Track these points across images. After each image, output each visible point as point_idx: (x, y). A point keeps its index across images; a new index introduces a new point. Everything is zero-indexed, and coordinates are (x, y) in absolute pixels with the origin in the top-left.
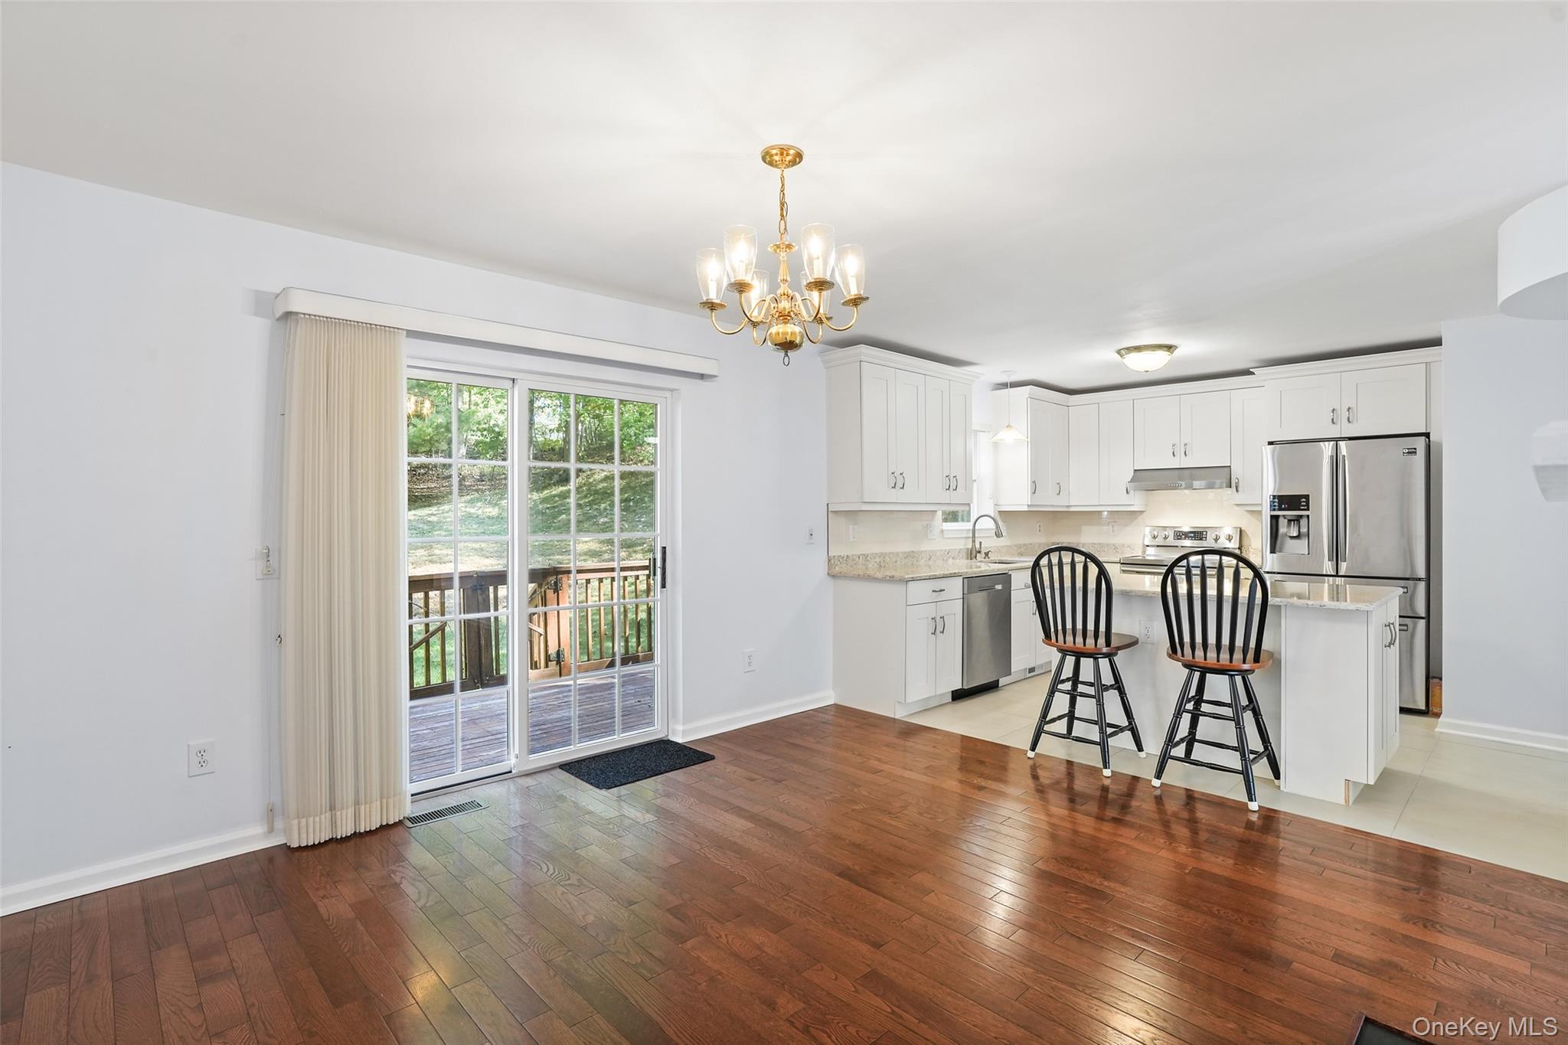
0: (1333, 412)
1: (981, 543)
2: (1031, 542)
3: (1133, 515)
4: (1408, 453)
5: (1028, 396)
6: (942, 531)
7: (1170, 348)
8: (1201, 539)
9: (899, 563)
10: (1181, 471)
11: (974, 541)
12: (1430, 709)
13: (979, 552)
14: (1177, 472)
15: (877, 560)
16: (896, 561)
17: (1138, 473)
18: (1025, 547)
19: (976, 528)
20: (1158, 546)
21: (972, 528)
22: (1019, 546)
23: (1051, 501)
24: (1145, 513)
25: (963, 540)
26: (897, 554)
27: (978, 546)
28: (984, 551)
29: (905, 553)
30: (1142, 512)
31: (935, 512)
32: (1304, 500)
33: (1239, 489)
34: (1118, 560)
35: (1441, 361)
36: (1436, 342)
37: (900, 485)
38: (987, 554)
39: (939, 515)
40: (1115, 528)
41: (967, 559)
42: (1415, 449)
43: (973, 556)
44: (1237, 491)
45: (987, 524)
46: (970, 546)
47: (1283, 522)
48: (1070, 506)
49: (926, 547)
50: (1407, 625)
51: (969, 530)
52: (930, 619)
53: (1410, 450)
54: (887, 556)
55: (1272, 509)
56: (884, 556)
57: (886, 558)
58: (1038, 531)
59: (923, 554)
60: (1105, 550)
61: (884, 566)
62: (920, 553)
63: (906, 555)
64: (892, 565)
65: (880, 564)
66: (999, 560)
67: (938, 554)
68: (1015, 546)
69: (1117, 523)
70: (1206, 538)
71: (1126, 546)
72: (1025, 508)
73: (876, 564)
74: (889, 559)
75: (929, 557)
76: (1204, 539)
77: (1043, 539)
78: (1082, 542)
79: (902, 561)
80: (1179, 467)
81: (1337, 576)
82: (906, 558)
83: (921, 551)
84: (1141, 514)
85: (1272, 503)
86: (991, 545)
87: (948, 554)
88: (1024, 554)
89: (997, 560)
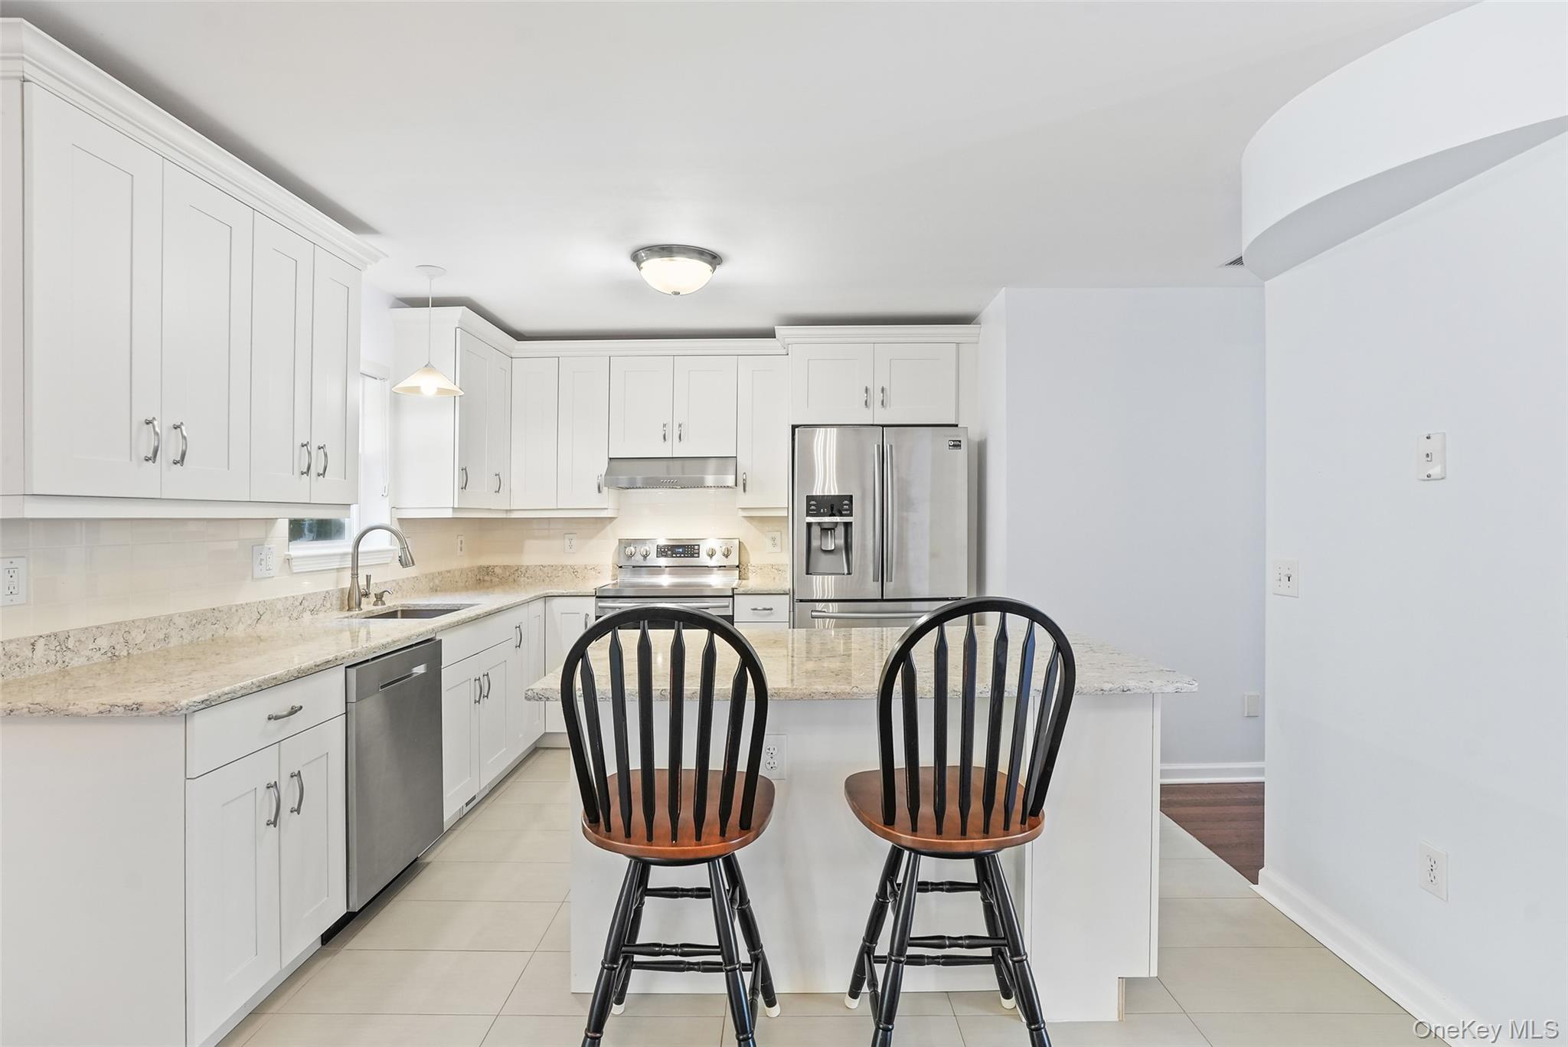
0: (867, 393)
1: (368, 578)
2: (448, 569)
3: (599, 523)
4: (954, 446)
5: (455, 325)
6: (289, 560)
7: (713, 259)
8: (692, 556)
9: (174, 641)
10: (671, 463)
11: (355, 576)
13: (366, 595)
14: (664, 463)
15: (103, 642)
16: (166, 637)
17: (614, 463)
18: (440, 578)
19: (360, 549)
20: (634, 567)
21: (350, 550)
22: (431, 577)
23: (485, 503)
24: (615, 521)
25: (334, 574)
26: (170, 620)
27: (362, 582)
28: (374, 590)
29: (194, 614)
30: (610, 520)
31: (270, 521)
32: (846, 502)
33: (747, 489)
36: (971, 318)
37: (170, 451)
38: (379, 597)
39: (283, 528)
40: (573, 543)
41: (341, 609)
42: (960, 441)
43: (353, 604)
44: (745, 490)
45: (380, 542)
46: (347, 583)
47: (816, 531)
48: (510, 511)
49: (248, 594)
51: (345, 554)
52: (262, 789)
53: (955, 443)
54: (138, 627)
55: (808, 515)
56: (127, 629)
57: (133, 634)
58: (459, 549)
59: (241, 611)
60: (560, 575)
61: (126, 655)
62: (234, 610)
63: (194, 621)
64: (152, 649)
65: (113, 651)
66: (402, 606)
67: (280, 606)
68: (426, 577)
69: (576, 535)
70: (699, 553)
71: (589, 568)
72: (449, 514)
73: (98, 654)
74: (145, 635)
75: (256, 616)
76: (696, 555)
77: (465, 562)
78: (524, 564)
79: (184, 635)
80: (671, 456)
81: (882, 600)
82: (196, 625)
83: (237, 606)
84: (610, 523)
85: (808, 505)
86: (387, 580)
87: (301, 604)
88: (439, 589)
89: (399, 609)
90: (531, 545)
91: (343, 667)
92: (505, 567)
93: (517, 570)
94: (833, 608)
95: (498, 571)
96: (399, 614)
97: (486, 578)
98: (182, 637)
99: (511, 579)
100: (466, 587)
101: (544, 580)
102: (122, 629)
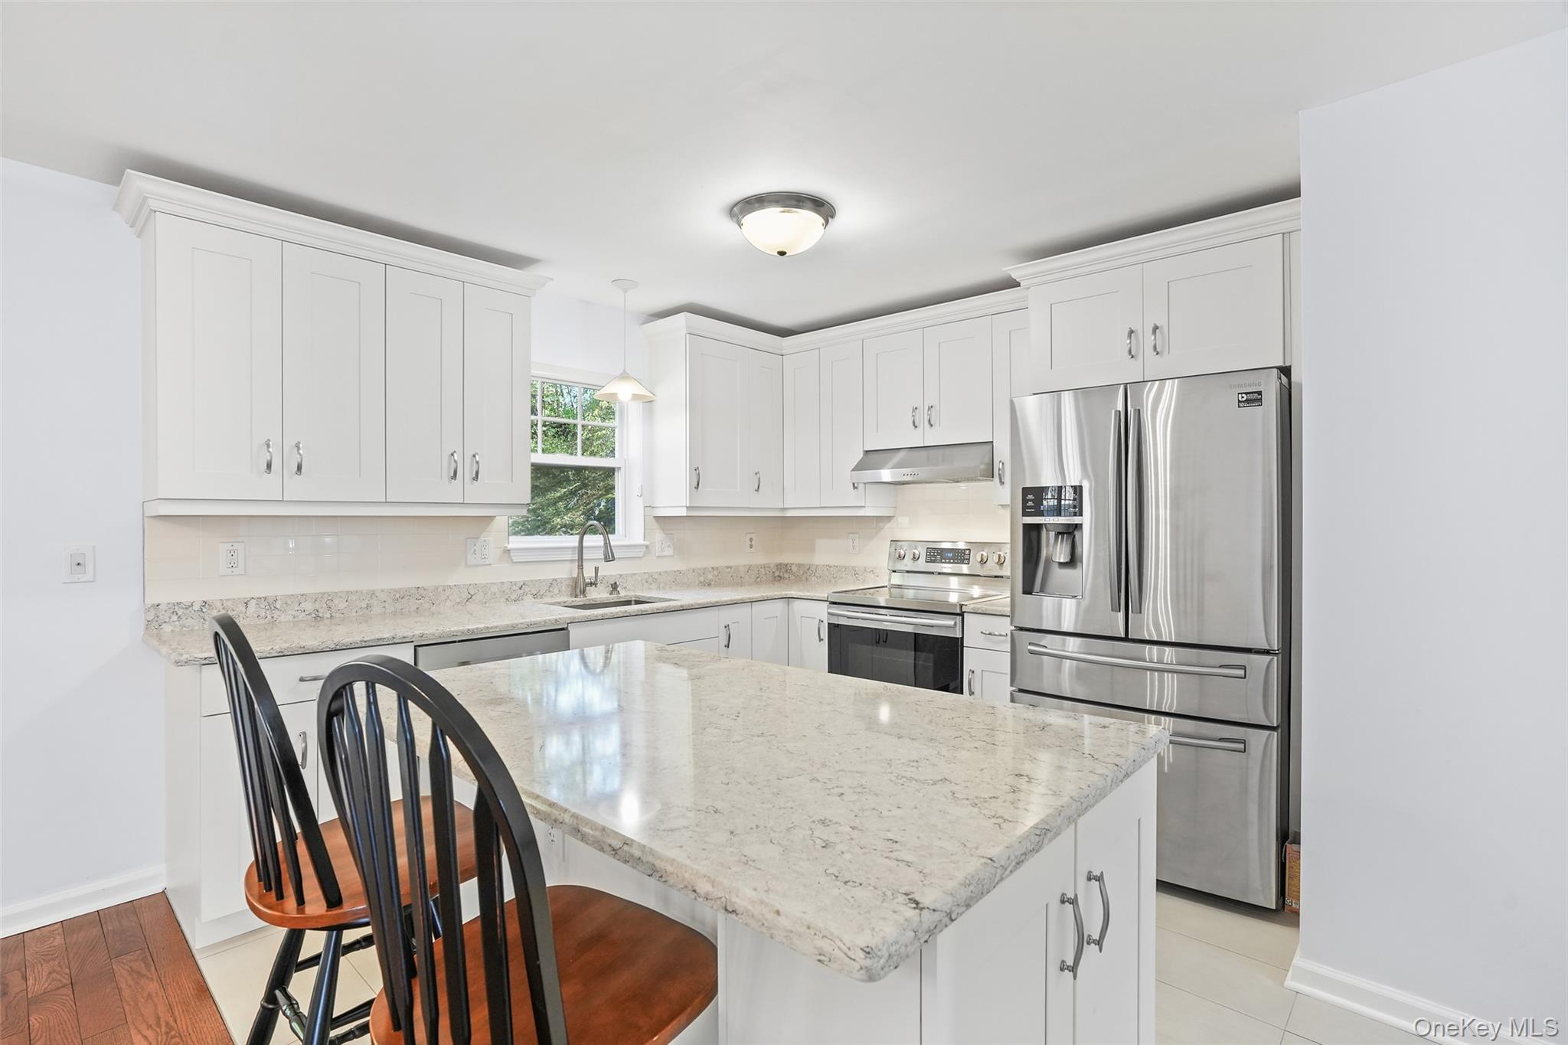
0: (1130, 336)
1: (596, 570)
2: (728, 564)
4: (1247, 401)
5: (685, 332)
6: (509, 551)
8: (962, 562)
11: (580, 567)
12: (1288, 901)
13: (594, 585)
14: (924, 452)
15: (308, 606)
17: (869, 455)
20: (908, 572)
21: (577, 544)
24: (892, 519)
25: (558, 565)
26: (373, 594)
29: (396, 591)
30: (889, 518)
31: (491, 518)
33: (1003, 480)
34: (824, 596)
35: (1300, 230)
36: (1291, 192)
37: (290, 467)
38: (615, 587)
39: (502, 524)
40: (856, 542)
41: (571, 595)
42: (1260, 393)
43: (578, 591)
44: (1001, 482)
48: (784, 509)
49: (460, 578)
50: (1244, 742)
53: (1251, 397)
54: (340, 597)
55: (1025, 514)
56: (330, 598)
57: (336, 602)
58: (748, 546)
59: (448, 592)
60: (843, 576)
61: (329, 616)
62: (440, 589)
63: (398, 596)
64: (354, 614)
65: (317, 613)
66: (636, 596)
67: (494, 589)
68: (694, 572)
69: (858, 535)
70: (969, 559)
71: (868, 570)
72: (683, 512)
73: (303, 614)
74: (347, 603)
75: (465, 595)
76: (966, 562)
77: (760, 559)
78: (817, 563)
79: (387, 606)
80: (922, 445)
81: (1126, 639)
82: (400, 599)
83: (444, 586)
84: (889, 522)
85: (1025, 501)
86: (635, 572)
87: (520, 589)
88: (713, 583)
89: (633, 599)
90: (822, 543)
91: (413, 645)
92: (800, 566)
93: (809, 569)
94: (1073, 645)
95: (794, 569)
96: (633, 602)
97: (786, 576)
98: (384, 607)
99: (804, 578)
100: (757, 582)
101: (830, 581)
102: (329, 598)
